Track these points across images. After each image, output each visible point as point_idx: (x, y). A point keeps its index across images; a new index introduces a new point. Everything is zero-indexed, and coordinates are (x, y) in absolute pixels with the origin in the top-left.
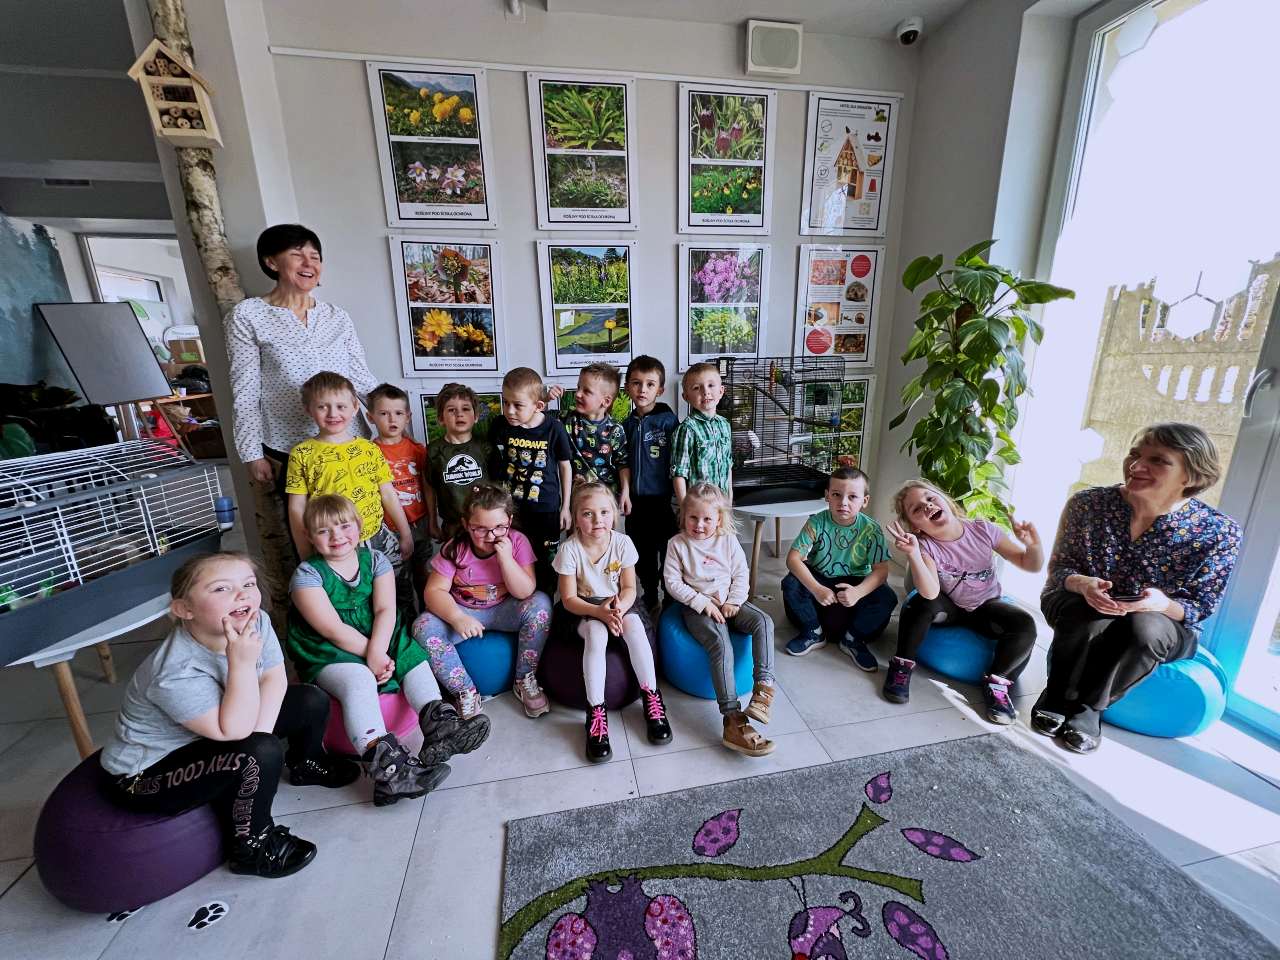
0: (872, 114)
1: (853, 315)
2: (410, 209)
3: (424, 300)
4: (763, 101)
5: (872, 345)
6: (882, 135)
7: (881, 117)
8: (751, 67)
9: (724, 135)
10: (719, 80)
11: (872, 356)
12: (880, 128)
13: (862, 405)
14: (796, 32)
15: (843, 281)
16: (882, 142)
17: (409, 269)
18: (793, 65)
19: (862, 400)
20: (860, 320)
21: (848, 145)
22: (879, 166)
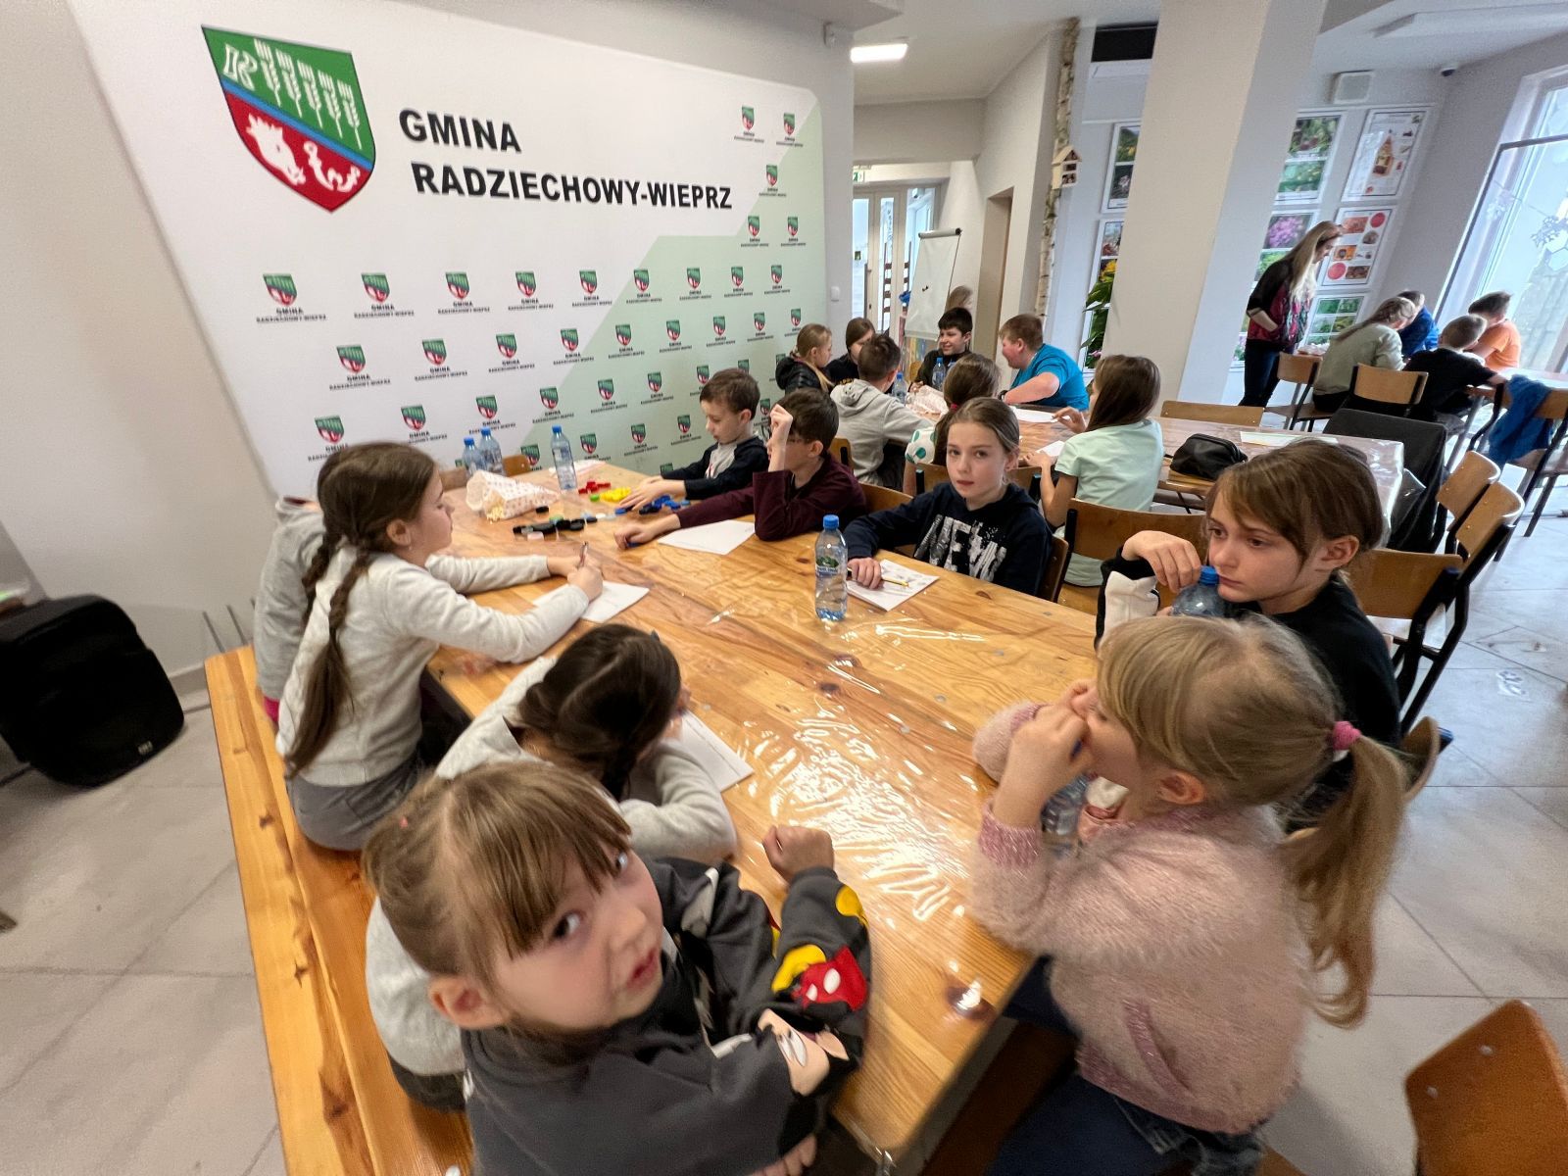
0: (1409, 119)
1: (1364, 253)
2: (1115, 202)
3: (1109, 254)
4: (1337, 119)
5: (1372, 275)
6: (1414, 132)
7: (1416, 121)
8: (1337, 101)
9: (1306, 143)
10: (1314, 111)
11: (1370, 283)
12: (1414, 128)
13: (1354, 314)
14: (1369, 77)
15: (1362, 230)
16: (1412, 137)
17: (1106, 237)
18: (1362, 97)
19: (1356, 310)
20: (1369, 257)
21: (1388, 142)
22: (1407, 153)
